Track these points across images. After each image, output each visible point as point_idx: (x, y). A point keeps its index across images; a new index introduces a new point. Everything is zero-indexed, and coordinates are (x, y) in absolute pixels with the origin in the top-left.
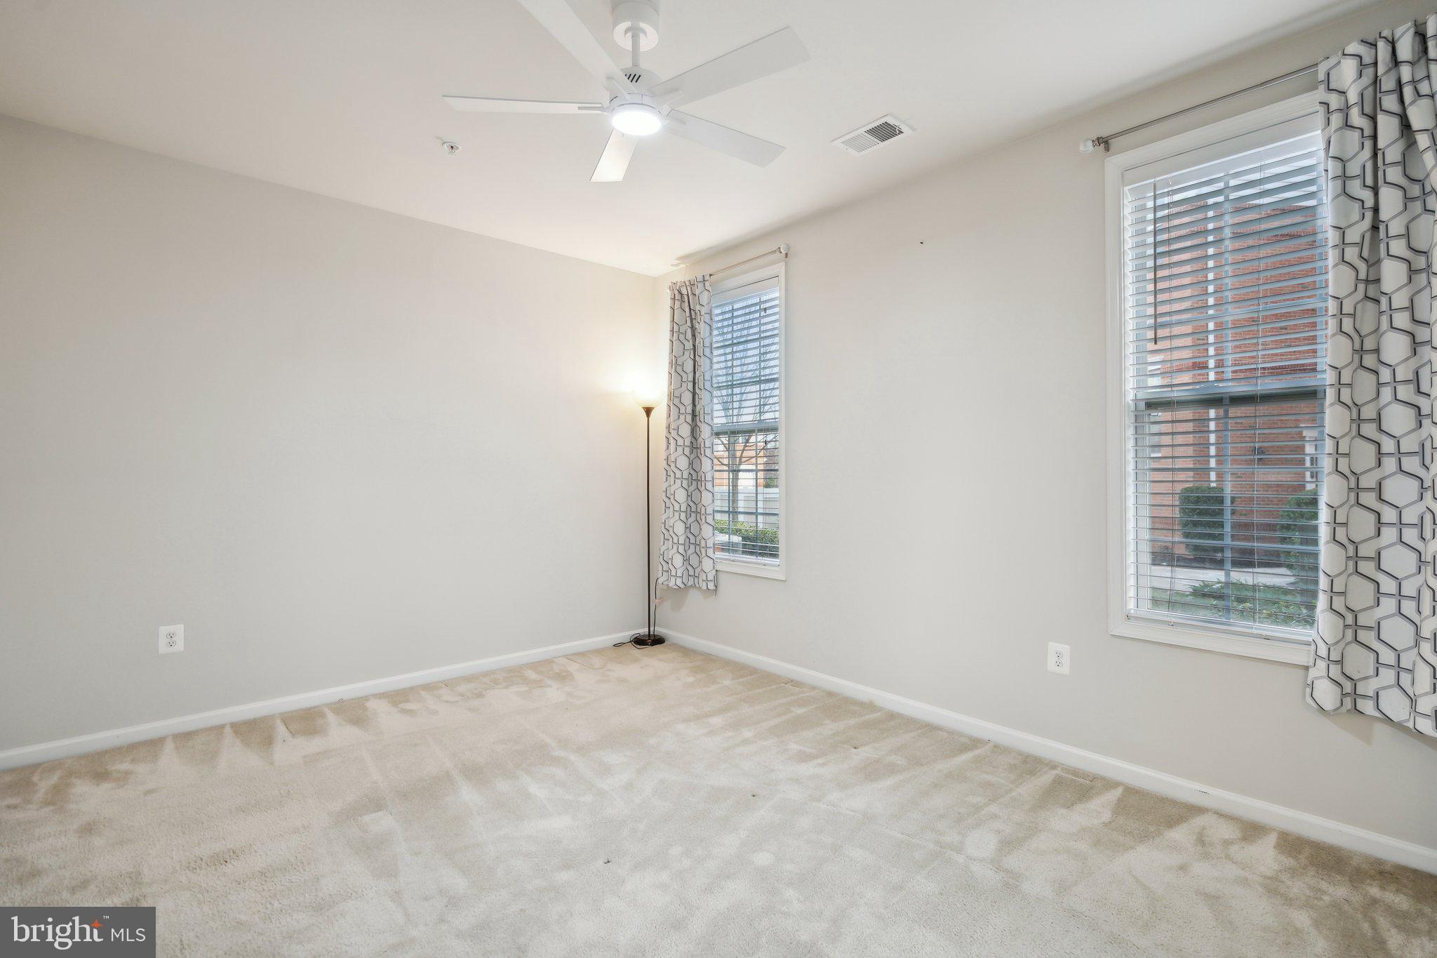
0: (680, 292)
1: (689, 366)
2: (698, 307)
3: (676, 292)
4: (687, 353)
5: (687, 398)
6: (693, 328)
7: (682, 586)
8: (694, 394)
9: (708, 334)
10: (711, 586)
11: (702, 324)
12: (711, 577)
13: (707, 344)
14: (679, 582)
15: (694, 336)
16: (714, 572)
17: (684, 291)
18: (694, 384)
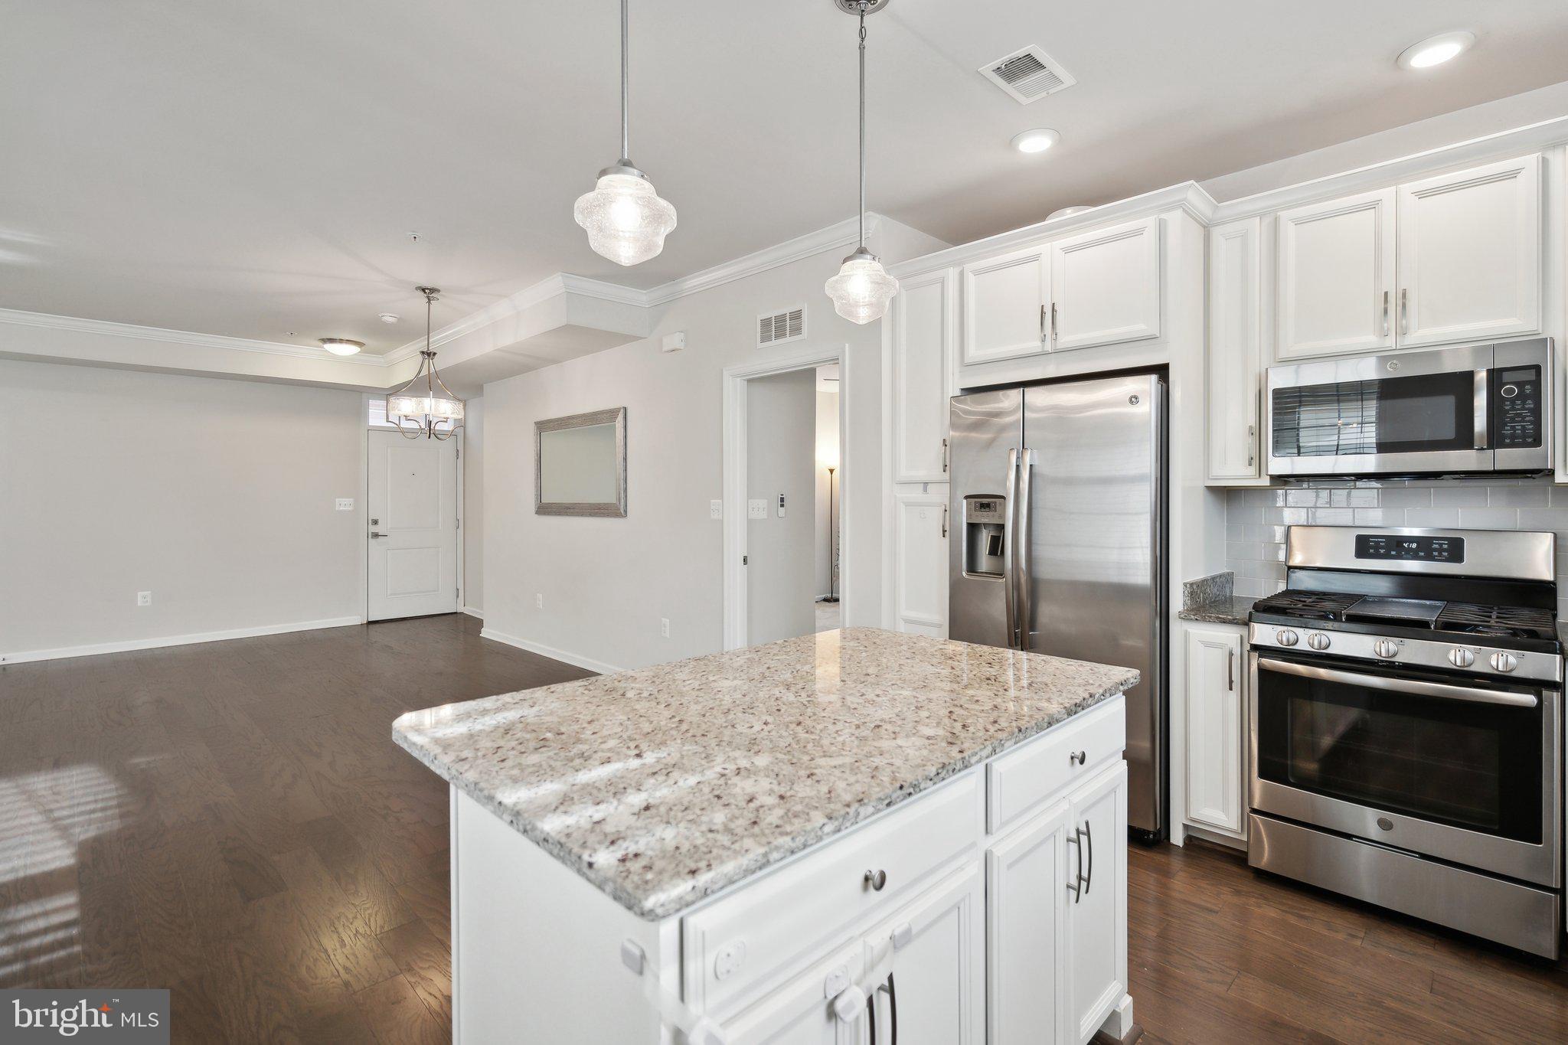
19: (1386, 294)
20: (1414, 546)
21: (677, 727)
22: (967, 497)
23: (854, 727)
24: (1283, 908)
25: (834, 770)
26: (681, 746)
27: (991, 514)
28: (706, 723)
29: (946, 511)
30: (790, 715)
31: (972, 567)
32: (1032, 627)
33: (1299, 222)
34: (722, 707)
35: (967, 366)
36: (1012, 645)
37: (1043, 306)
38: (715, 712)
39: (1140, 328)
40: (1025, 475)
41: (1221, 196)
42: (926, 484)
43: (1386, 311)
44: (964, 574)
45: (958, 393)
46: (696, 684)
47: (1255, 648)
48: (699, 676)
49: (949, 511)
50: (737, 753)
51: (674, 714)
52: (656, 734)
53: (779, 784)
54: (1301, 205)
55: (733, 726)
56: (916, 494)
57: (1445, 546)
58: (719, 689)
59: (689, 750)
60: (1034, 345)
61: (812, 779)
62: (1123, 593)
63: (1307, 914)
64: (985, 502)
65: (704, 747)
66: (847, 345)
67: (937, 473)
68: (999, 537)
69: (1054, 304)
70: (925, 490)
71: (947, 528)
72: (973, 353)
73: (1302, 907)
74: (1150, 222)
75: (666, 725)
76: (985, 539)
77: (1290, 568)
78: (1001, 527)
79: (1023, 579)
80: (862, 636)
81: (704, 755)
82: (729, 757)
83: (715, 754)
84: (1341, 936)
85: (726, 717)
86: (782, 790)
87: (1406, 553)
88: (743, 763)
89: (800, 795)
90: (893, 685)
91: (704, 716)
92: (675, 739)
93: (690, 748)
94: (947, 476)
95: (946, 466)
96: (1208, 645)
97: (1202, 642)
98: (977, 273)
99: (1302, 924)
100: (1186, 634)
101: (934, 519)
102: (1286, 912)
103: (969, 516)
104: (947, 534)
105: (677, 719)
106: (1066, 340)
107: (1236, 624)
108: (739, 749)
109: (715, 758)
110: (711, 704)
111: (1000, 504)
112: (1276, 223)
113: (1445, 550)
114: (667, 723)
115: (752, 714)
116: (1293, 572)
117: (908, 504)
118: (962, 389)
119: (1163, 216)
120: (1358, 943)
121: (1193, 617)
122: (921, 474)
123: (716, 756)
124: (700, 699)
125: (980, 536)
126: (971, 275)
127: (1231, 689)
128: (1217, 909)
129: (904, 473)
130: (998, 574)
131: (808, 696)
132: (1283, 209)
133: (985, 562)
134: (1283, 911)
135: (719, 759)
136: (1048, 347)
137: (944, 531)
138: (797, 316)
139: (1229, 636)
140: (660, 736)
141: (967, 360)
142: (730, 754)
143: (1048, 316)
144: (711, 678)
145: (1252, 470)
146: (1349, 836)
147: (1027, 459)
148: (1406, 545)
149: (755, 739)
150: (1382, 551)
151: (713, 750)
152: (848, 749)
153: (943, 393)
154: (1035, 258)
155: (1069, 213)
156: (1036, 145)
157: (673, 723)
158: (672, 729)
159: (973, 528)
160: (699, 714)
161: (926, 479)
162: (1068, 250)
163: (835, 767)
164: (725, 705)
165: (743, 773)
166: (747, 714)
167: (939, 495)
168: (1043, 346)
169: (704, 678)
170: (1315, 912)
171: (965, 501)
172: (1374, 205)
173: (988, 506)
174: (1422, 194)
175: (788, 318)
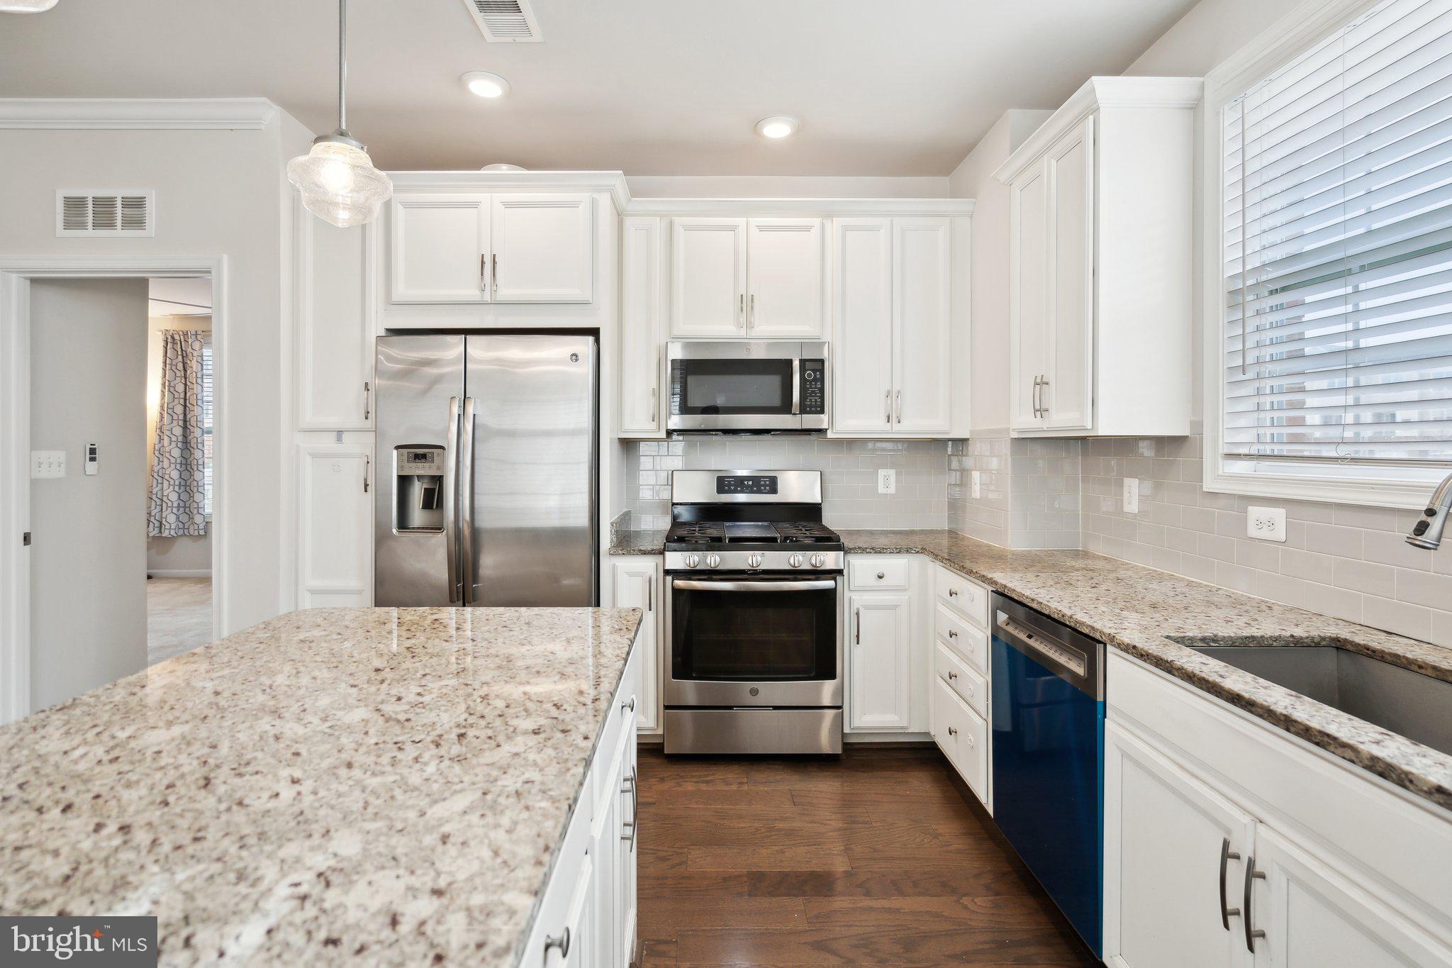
0: (173, 338)
1: (180, 388)
2: (189, 350)
3: (169, 337)
4: (178, 379)
5: (179, 409)
6: (184, 364)
7: (175, 535)
8: (185, 406)
9: (200, 369)
10: (202, 532)
11: (194, 362)
12: (201, 526)
13: (199, 375)
14: (173, 533)
15: (185, 371)
16: (204, 524)
17: (177, 337)
18: (185, 400)
19: (742, 295)
20: (750, 483)
21: (125, 842)
22: (398, 448)
23: (432, 746)
24: (695, 780)
25: (467, 817)
26: (167, 875)
27: (427, 465)
28: (181, 816)
29: (368, 462)
30: (322, 756)
31: (403, 524)
32: (475, 580)
33: (688, 228)
34: (189, 779)
35: (392, 304)
36: (452, 602)
37: (483, 255)
38: (181, 790)
39: (573, 293)
40: (469, 427)
41: (635, 193)
42: (340, 433)
43: (742, 310)
44: (394, 531)
45: (383, 333)
46: (99, 751)
47: (667, 572)
48: (90, 735)
49: (374, 462)
50: (290, 850)
51: (96, 820)
52: (89, 872)
53: (412, 872)
54: (689, 215)
55: (240, 804)
56: (327, 443)
57: (768, 483)
58: (156, 749)
59: (192, 878)
60: (472, 293)
61: (454, 845)
62: (562, 536)
63: (710, 778)
64: (420, 453)
65: (219, 859)
66: (225, 257)
67: (356, 420)
68: (435, 489)
69: (494, 255)
70: (339, 439)
71: (371, 481)
72: (401, 291)
73: (706, 773)
74: (585, 197)
75: (96, 846)
76: (417, 493)
77: (673, 504)
78: (438, 480)
79: (466, 531)
80: (320, 621)
81: (232, 877)
82: (283, 861)
83: (253, 865)
84: (734, 787)
85: (213, 792)
86: (425, 880)
87: (747, 489)
88: (321, 862)
89: (461, 876)
90: (424, 675)
91: (166, 804)
92: (142, 867)
93: (190, 872)
94: (370, 424)
95: (368, 412)
96: (630, 574)
97: (628, 573)
98: (408, 205)
99: (710, 788)
100: (614, 568)
101: (353, 472)
102: (697, 782)
103: (400, 467)
104: (371, 488)
105: (112, 827)
106: (505, 293)
107: (654, 554)
108: (289, 840)
109: (259, 873)
110: (160, 779)
111: (438, 455)
112: (671, 224)
113: (767, 485)
114: (95, 843)
115: (257, 773)
116: (675, 508)
117: (314, 456)
118: (387, 329)
119: (596, 196)
120: (745, 787)
121: (620, 552)
122: (335, 421)
123: (256, 869)
124: (133, 777)
125: (411, 490)
126: (400, 207)
127: (650, 610)
128: (653, 800)
129: (309, 417)
130: (436, 529)
131: (325, 720)
132: (678, 215)
133: (418, 515)
134: (695, 782)
135: (269, 871)
136: (487, 297)
137: (366, 485)
138: (136, 204)
139: (648, 566)
140: (100, 871)
141: (395, 298)
142: (282, 853)
143: (488, 266)
144: (122, 735)
145: (654, 426)
146: (730, 708)
147: (470, 409)
148: (746, 483)
149: (302, 813)
150: (732, 488)
151: (241, 858)
152: (457, 780)
153: (363, 330)
154: (474, 205)
155: (505, 169)
156: (486, 89)
157: (110, 837)
158: (117, 849)
159: (404, 481)
160: (152, 803)
161: (339, 427)
162: (508, 205)
163: (465, 812)
164: (192, 773)
165: (334, 878)
166: (247, 777)
167: (359, 446)
168: (482, 295)
169: (105, 737)
170: (714, 774)
171: (395, 452)
172: (733, 229)
173: (424, 456)
174: (762, 229)
175: (119, 203)
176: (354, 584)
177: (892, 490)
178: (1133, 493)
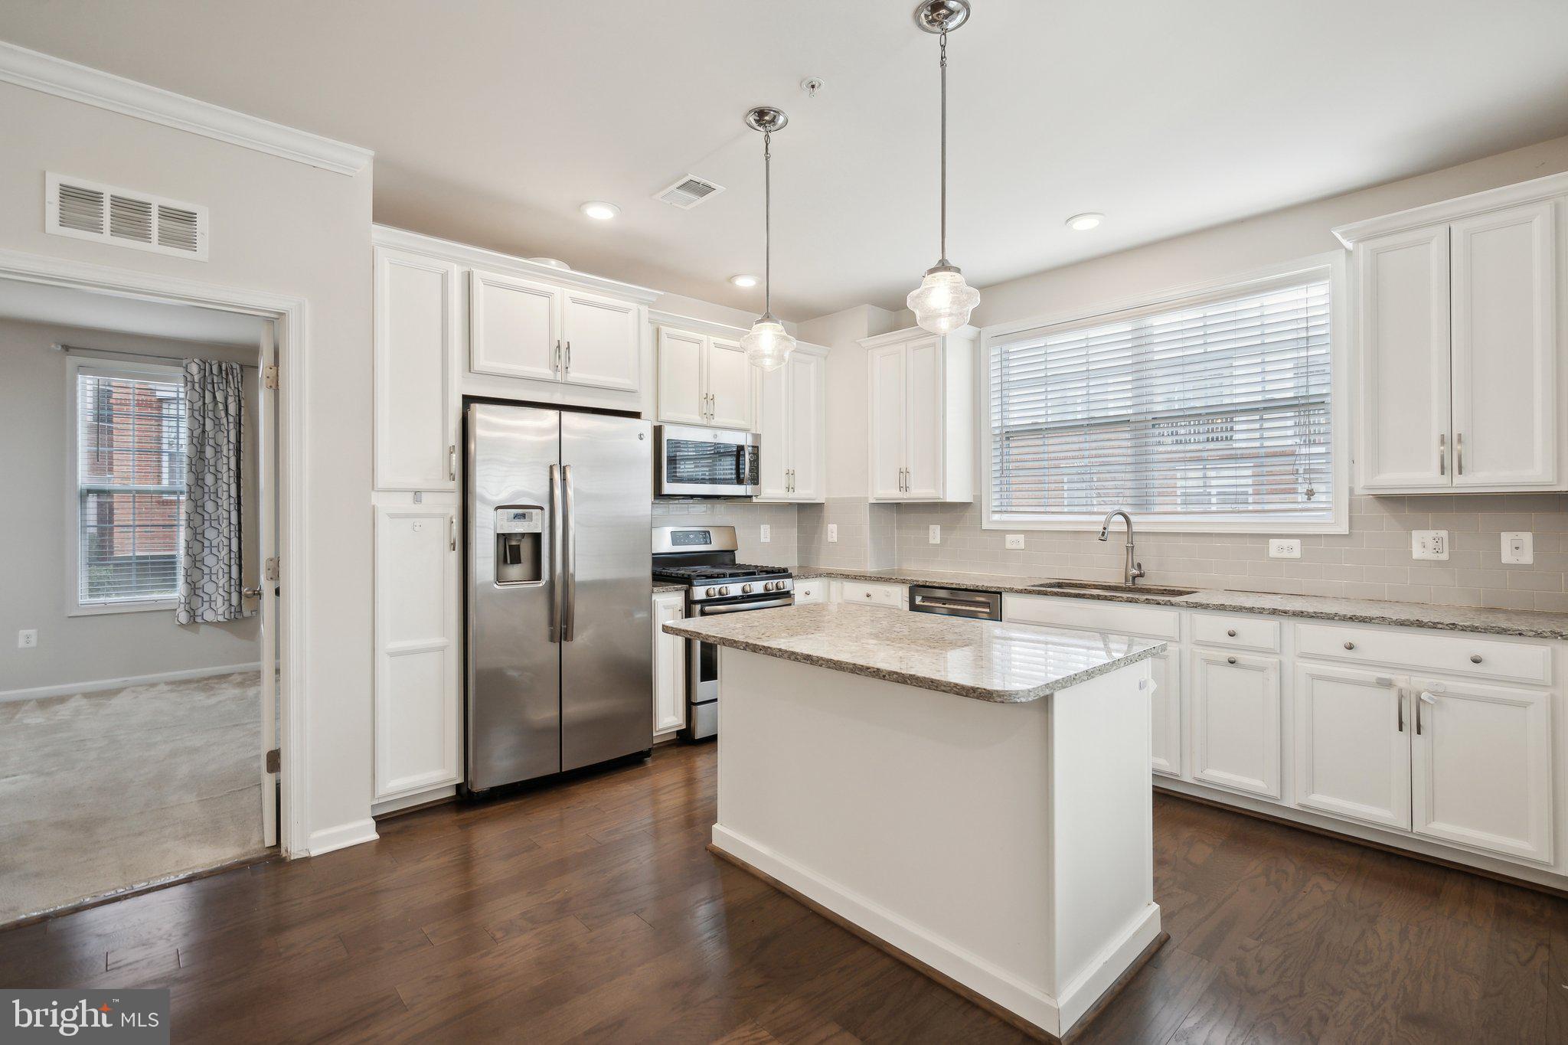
19: (706, 394)
20: (693, 536)
27: (526, 524)
29: (456, 522)
31: (500, 576)
33: (669, 336)
35: (472, 372)
37: (558, 341)
39: (625, 382)
40: (571, 492)
42: (417, 494)
44: (495, 585)
47: (696, 602)
49: (460, 523)
56: (405, 504)
57: (704, 536)
60: (546, 372)
64: (520, 513)
67: (438, 481)
69: (568, 342)
70: (417, 499)
71: (455, 541)
72: (481, 361)
74: (633, 307)
87: (692, 541)
94: (455, 485)
95: (453, 474)
96: (665, 607)
98: (488, 283)
101: (436, 532)
103: (498, 526)
104: (458, 547)
106: (574, 375)
111: (536, 514)
113: (704, 538)
117: (392, 516)
118: (464, 395)
122: (416, 482)
126: (480, 282)
129: (388, 478)
132: (662, 325)
136: (559, 377)
137: (451, 544)
138: (180, 217)
139: (677, 599)
141: (475, 367)
143: (561, 351)
147: (570, 476)
148: (690, 536)
150: (682, 541)
153: (445, 394)
154: (544, 293)
155: (553, 264)
156: (600, 213)
161: (416, 487)
162: (575, 301)
167: (440, 506)
168: (556, 375)
172: (698, 342)
173: (523, 516)
174: (717, 346)
175: (155, 212)
176: (437, 641)
177: (768, 540)
178: (935, 534)
